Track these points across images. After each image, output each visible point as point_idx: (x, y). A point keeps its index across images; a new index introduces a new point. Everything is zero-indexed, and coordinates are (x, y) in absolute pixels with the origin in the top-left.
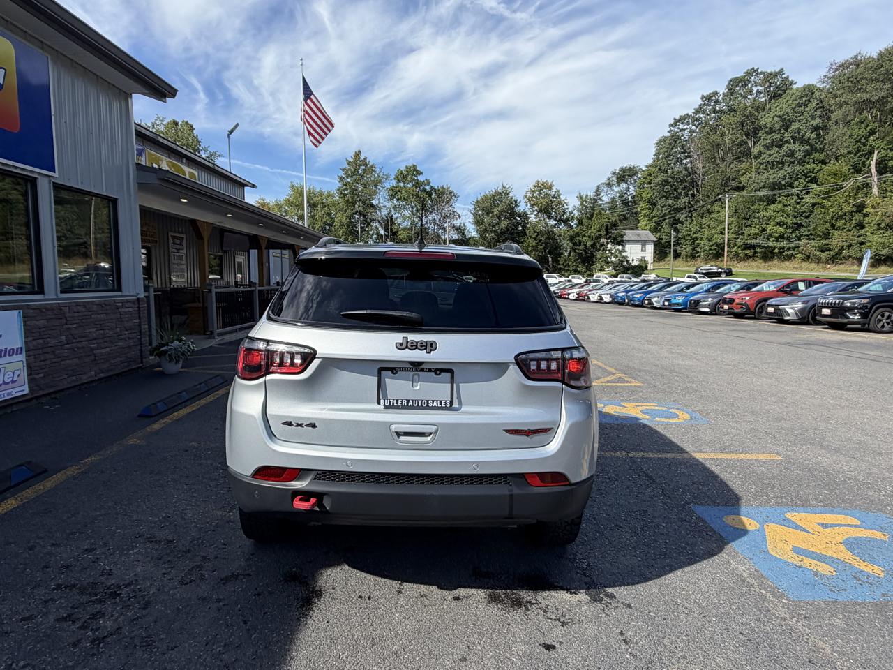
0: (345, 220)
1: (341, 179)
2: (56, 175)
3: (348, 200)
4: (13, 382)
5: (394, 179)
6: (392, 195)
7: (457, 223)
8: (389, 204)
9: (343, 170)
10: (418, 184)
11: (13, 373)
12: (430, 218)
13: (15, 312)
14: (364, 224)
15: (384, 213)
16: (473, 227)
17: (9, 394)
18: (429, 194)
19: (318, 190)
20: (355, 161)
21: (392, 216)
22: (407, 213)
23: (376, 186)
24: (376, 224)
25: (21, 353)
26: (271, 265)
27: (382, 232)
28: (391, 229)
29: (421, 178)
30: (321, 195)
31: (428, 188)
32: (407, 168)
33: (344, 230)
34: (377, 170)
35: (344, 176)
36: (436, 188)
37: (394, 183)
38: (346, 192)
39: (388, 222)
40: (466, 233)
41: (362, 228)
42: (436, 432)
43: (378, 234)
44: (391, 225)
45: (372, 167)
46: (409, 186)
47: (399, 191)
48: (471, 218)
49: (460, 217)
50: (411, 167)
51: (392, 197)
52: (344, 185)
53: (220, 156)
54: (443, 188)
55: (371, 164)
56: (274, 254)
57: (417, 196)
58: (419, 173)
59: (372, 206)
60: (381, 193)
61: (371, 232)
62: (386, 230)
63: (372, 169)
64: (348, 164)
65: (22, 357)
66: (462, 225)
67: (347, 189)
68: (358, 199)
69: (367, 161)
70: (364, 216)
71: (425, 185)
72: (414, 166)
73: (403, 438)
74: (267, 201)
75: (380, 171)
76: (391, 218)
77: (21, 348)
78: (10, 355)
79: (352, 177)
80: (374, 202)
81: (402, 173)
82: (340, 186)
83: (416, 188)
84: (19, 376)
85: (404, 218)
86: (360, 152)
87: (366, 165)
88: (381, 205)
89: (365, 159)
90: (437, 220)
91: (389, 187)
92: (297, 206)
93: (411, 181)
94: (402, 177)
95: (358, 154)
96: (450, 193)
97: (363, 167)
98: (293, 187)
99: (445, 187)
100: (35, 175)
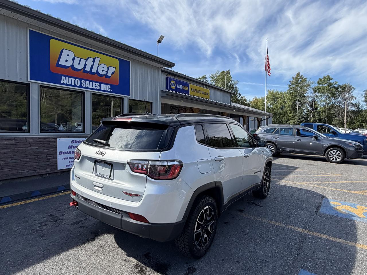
0: (291, 104)
1: (289, 86)
2: (130, 96)
3: (292, 95)
5: (317, 83)
6: (315, 91)
7: (354, 102)
8: (313, 95)
9: (291, 82)
10: (330, 84)
12: (337, 100)
14: (300, 105)
15: (310, 100)
16: (365, 103)
18: (337, 89)
19: (280, 92)
20: (297, 78)
21: (315, 100)
22: (323, 99)
23: (307, 87)
24: (306, 105)
26: (249, 124)
27: (309, 108)
28: (314, 106)
29: (332, 81)
30: (281, 94)
31: (336, 86)
32: (324, 77)
33: (290, 108)
34: (308, 80)
35: (291, 84)
36: (341, 85)
37: (317, 85)
38: (292, 92)
39: (313, 103)
40: (360, 106)
41: (299, 107)
42: (103, 187)
43: (307, 109)
44: (314, 105)
45: (305, 79)
46: (325, 86)
47: (319, 89)
48: (363, 99)
49: (355, 98)
50: (326, 77)
51: (315, 92)
52: (291, 88)
53: (238, 82)
54: (346, 85)
55: (305, 78)
56: (251, 119)
57: (329, 90)
58: (331, 79)
59: (304, 96)
60: (309, 90)
61: (303, 109)
62: (311, 107)
63: (305, 80)
64: (293, 79)
66: (357, 103)
67: (292, 90)
68: (297, 94)
69: (303, 77)
70: (300, 101)
71: (334, 84)
72: (328, 76)
73: (96, 188)
74: (258, 98)
75: (309, 81)
76: (315, 101)
79: (294, 84)
80: (306, 95)
81: (321, 80)
82: (289, 89)
83: (329, 86)
85: (321, 101)
86: (299, 73)
87: (302, 78)
88: (309, 96)
89: (302, 76)
90: (342, 101)
91: (314, 87)
92: (270, 99)
93: (326, 83)
94: (321, 82)
95: (298, 74)
96: (350, 87)
97: (301, 80)
98: (269, 91)
99: (347, 84)
100: (123, 97)
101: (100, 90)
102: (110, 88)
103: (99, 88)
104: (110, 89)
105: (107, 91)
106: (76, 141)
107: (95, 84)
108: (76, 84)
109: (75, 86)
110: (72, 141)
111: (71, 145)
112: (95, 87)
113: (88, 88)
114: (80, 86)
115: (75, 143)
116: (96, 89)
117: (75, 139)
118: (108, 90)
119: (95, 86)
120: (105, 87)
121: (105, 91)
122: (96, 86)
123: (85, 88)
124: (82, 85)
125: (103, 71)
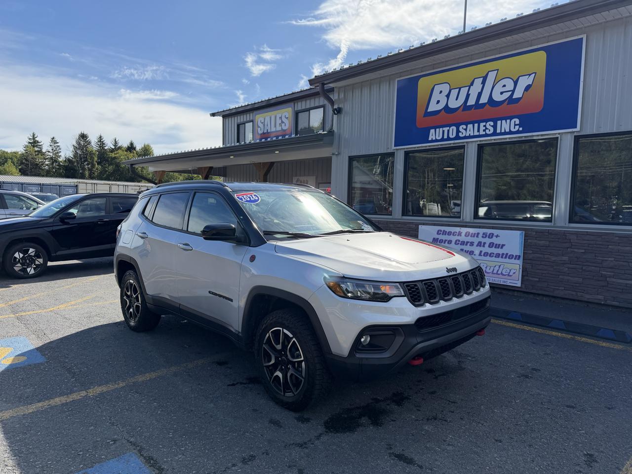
4: (509, 275)
11: (510, 271)
13: (519, 232)
17: (504, 282)
25: (519, 259)
65: (520, 262)
77: (519, 256)
78: (509, 258)
84: (514, 273)
100: (557, 136)
101: (495, 133)
102: (517, 125)
103: (492, 131)
104: (517, 127)
105: (511, 133)
106: (444, 231)
107: (485, 126)
108: (451, 136)
109: (449, 139)
110: (438, 231)
111: (437, 236)
112: (484, 130)
113: (470, 137)
114: (457, 137)
115: (443, 234)
116: (486, 135)
117: (443, 228)
118: (513, 130)
119: (484, 128)
120: (504, 126)
121: (505, 133)
122: (486, 129)
123: (465, 137)
124: (460, 135)
125: (502, 93)
